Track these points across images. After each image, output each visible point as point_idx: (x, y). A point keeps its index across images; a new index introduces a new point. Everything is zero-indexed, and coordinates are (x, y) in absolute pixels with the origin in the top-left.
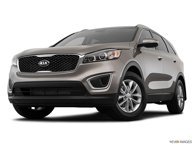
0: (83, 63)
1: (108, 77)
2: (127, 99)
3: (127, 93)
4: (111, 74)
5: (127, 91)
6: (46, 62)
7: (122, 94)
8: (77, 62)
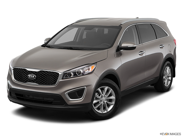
0: (62, 79)
1: (83, 90)
2: (102, 102)
3: (102, 97)
4: (85, 87)
5: (102, 95)
6: (33, 76)
7: (98, 98)
8: (57, 78)
